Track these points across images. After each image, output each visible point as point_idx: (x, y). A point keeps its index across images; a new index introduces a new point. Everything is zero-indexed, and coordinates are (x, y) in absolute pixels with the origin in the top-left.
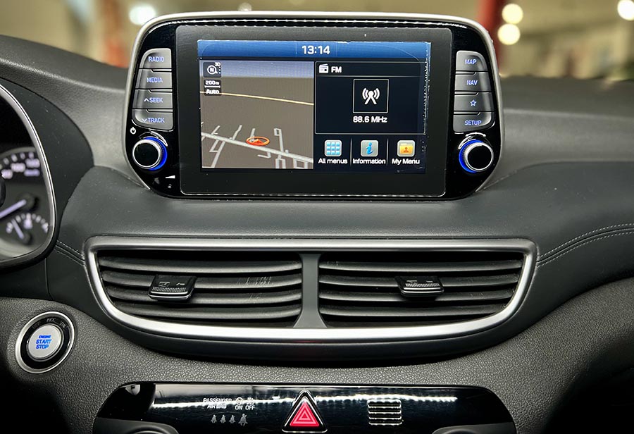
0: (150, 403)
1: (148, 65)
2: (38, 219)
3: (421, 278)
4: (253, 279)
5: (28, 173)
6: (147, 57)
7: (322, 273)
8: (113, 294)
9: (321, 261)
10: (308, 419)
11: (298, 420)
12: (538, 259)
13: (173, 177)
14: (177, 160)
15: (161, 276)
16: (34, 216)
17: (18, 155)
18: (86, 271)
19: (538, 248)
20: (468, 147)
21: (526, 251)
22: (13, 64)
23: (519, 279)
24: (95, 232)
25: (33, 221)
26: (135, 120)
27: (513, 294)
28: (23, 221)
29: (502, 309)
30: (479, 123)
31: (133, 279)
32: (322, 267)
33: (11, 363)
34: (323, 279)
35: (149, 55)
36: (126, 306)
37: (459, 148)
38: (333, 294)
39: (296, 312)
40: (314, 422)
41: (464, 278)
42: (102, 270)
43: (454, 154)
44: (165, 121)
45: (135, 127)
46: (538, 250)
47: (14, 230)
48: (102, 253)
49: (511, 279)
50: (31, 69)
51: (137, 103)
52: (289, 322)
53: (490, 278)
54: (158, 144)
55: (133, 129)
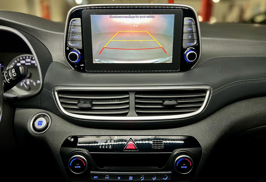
0: (77, 144)
1: (72, 25)
2: (32, 81)
3: (170, 99)
4: (112, 100)
5: (27, 64)
6: (72, 22)
7: (136, 98)
8: (64, 106)
9: (136, 94)
10: (132, 146)
11: (129, 147)
12: (212, 93)
13: (83, 65)
14: (84, 59)
15: (81, 100)
16: (30, 80)
17: (22, 57)
18: (54, 98)
19: (212, 88)
20: (188, 53)
21: (207, 90)
22: (23, 24)
23: (205, 99)
24: (57, 85)
25: (30, 82)
26: (69, 45)
27: (202, 105)
28: (26, 82)
29: (198, 109)
30: (192, 44)
31: (71, 101)
32: (136, 96)
33: (29, 130)
34: (137, 100)
35: (73, 21)
36: (69, 110)
37: (185, 53)
38: (140, 105)
39: (127, 111)
40: (134, 147)
41: (185, 99)
42: (60, 98)
43: (183, 56)
44: (79, 45)
45: (69, 47)
46: (212, 89)
47: (23, 85)
48: (59, 92)
49: (202, 99)
50: (29, 26)
51: (69, 38)
52: (125, 115)
53: (195, 99)
54: (77, 54)
55: (68, 48)
